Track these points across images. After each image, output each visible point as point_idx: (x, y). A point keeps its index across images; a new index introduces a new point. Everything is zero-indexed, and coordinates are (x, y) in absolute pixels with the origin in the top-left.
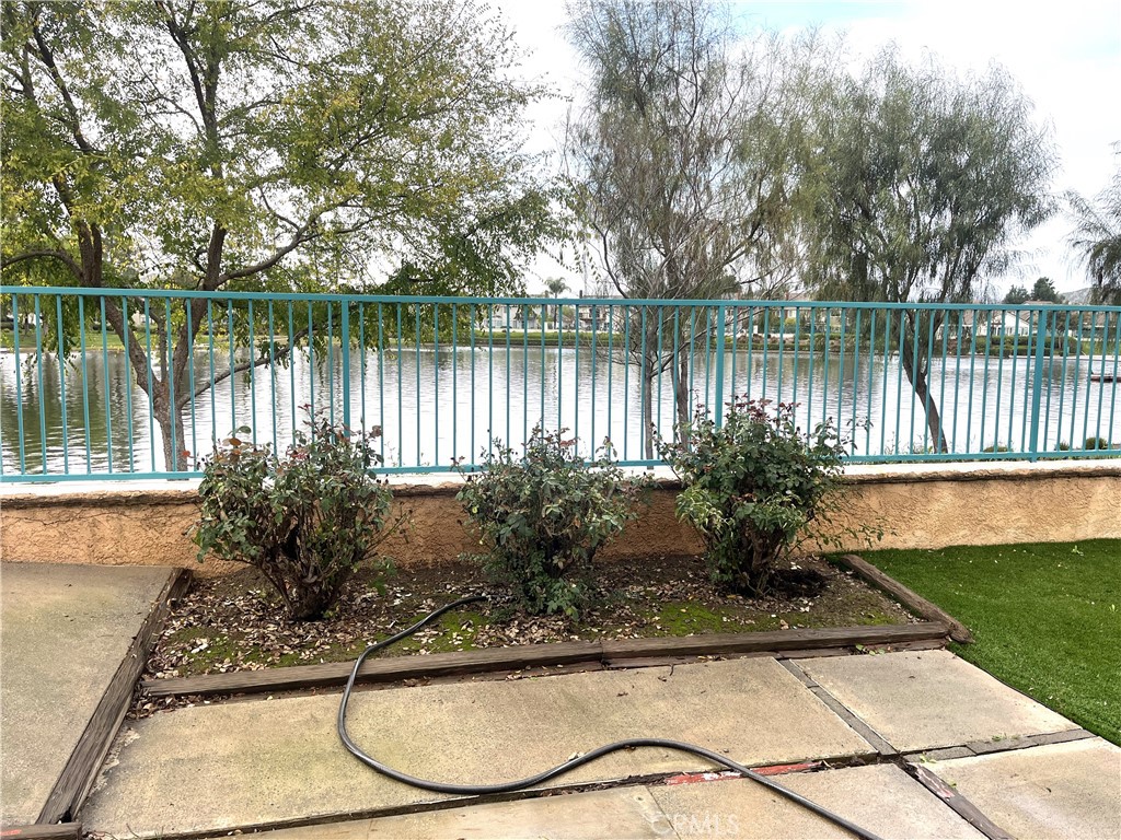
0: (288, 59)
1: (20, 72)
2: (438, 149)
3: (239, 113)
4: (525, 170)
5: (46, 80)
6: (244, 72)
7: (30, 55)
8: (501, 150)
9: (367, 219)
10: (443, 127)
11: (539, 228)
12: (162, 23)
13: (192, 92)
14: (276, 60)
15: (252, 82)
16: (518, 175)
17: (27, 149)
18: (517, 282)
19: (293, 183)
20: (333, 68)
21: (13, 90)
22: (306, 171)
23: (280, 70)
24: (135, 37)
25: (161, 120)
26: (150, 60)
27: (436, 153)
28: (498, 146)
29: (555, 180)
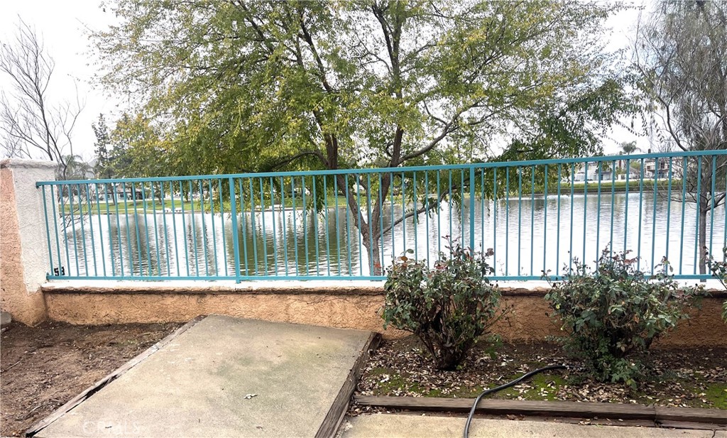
0: (442, 16)
1: (294, 49)
2: (540, 59)
3: (412, 56)
4: (605, 65)
6: (416, 29)
7: (300, 39)
8: (586, 53)
9: (490, 113)
10: (544, 44)
11: (614, 106)
12: (368, 7)
13: (386, 48)
14: (435, 17)
15: (420, 35)
16: (600, 68)
18: (596, 147)
19: (443, 95)
20: (470, 17)
21: (292, 60)
22: (452, 86)
23: (437, 24)
24: (354, 19)
25: (369, 67)
26: (363, 31)
27: (539, 62)
28: (584, 50)
29: (628, 69)
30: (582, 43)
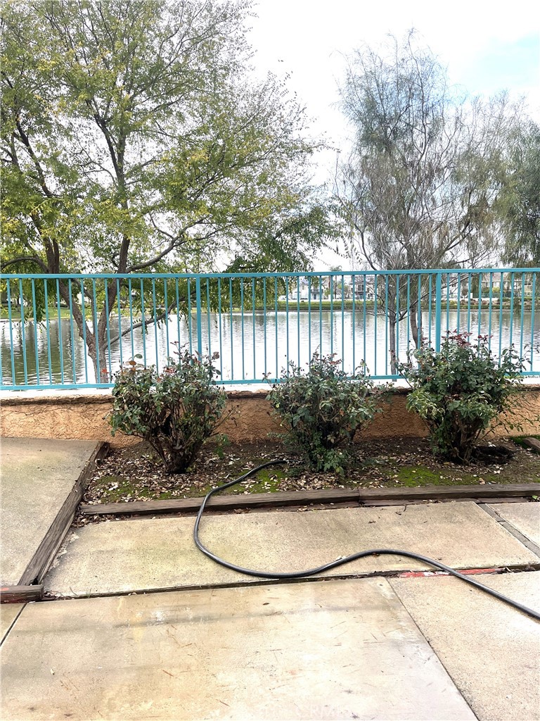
0: (166, 135)
1: (9, 149)
2: (257, 184)
3: (137, 169)
4: (312, 195)
5: (25, 154)
6: (140, 144)
7: (15, 139)
8: (297, 183)
9: (214, 230)
10: (260, 170)
11: (321, 232)
12: (91, 116)
13: (110, 158)
14: (159, 135)
15: (144, 150)
16: (308, 198)
17: (15, 195)
18: (308, 266)
19: (169, 209)
20: (193, 138)
21: (6, 161)
22: (177, 201)
23: (161, 141)
24: (76, 126)
25: (92, 176)
26: (85, 139)
27: (256, 187)
28: (294, 180)
29: (330, 199)
30: (293, 173)
